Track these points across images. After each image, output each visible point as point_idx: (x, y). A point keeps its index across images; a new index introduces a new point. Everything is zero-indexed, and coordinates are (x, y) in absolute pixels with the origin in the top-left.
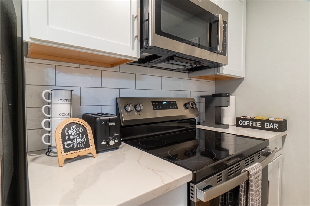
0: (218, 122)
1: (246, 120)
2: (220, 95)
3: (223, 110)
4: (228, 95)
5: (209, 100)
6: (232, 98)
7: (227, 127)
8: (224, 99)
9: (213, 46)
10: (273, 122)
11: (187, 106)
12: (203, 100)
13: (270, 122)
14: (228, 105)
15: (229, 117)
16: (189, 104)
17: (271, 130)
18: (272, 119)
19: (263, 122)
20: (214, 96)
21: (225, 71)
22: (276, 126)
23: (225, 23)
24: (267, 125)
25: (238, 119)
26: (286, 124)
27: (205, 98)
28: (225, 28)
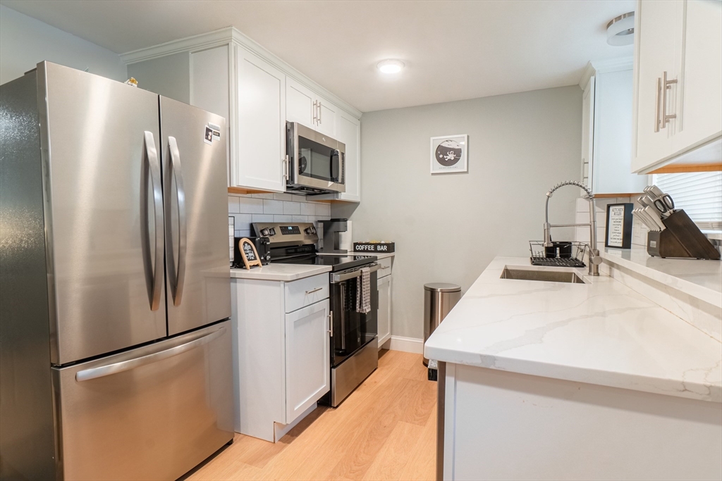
0: (337, 248)
1: (362, 244)
2: (338, 220)
3: (341, 235)
4: (345, 220)
5: (328, 225)
6: (349, 222)
7: (346, 251)
8: (342, 223)
9: (334, 176)
10: (383, 245)
11: (309, 231)
12: (321, 225)
13: (381, 244)
14: (345, 230)
15: (346, 243)
16: (310, 229)
17: (382, 252)
18: (383, 242)
19: (376, 245)
20: (333, 220)
21: (343, 197)
22: (385, 248)
23: (343, 154)
24: (379, 248)
25: (355, 244)
26: (394, 246)
27: (322, 224)
28: (343, 159)
